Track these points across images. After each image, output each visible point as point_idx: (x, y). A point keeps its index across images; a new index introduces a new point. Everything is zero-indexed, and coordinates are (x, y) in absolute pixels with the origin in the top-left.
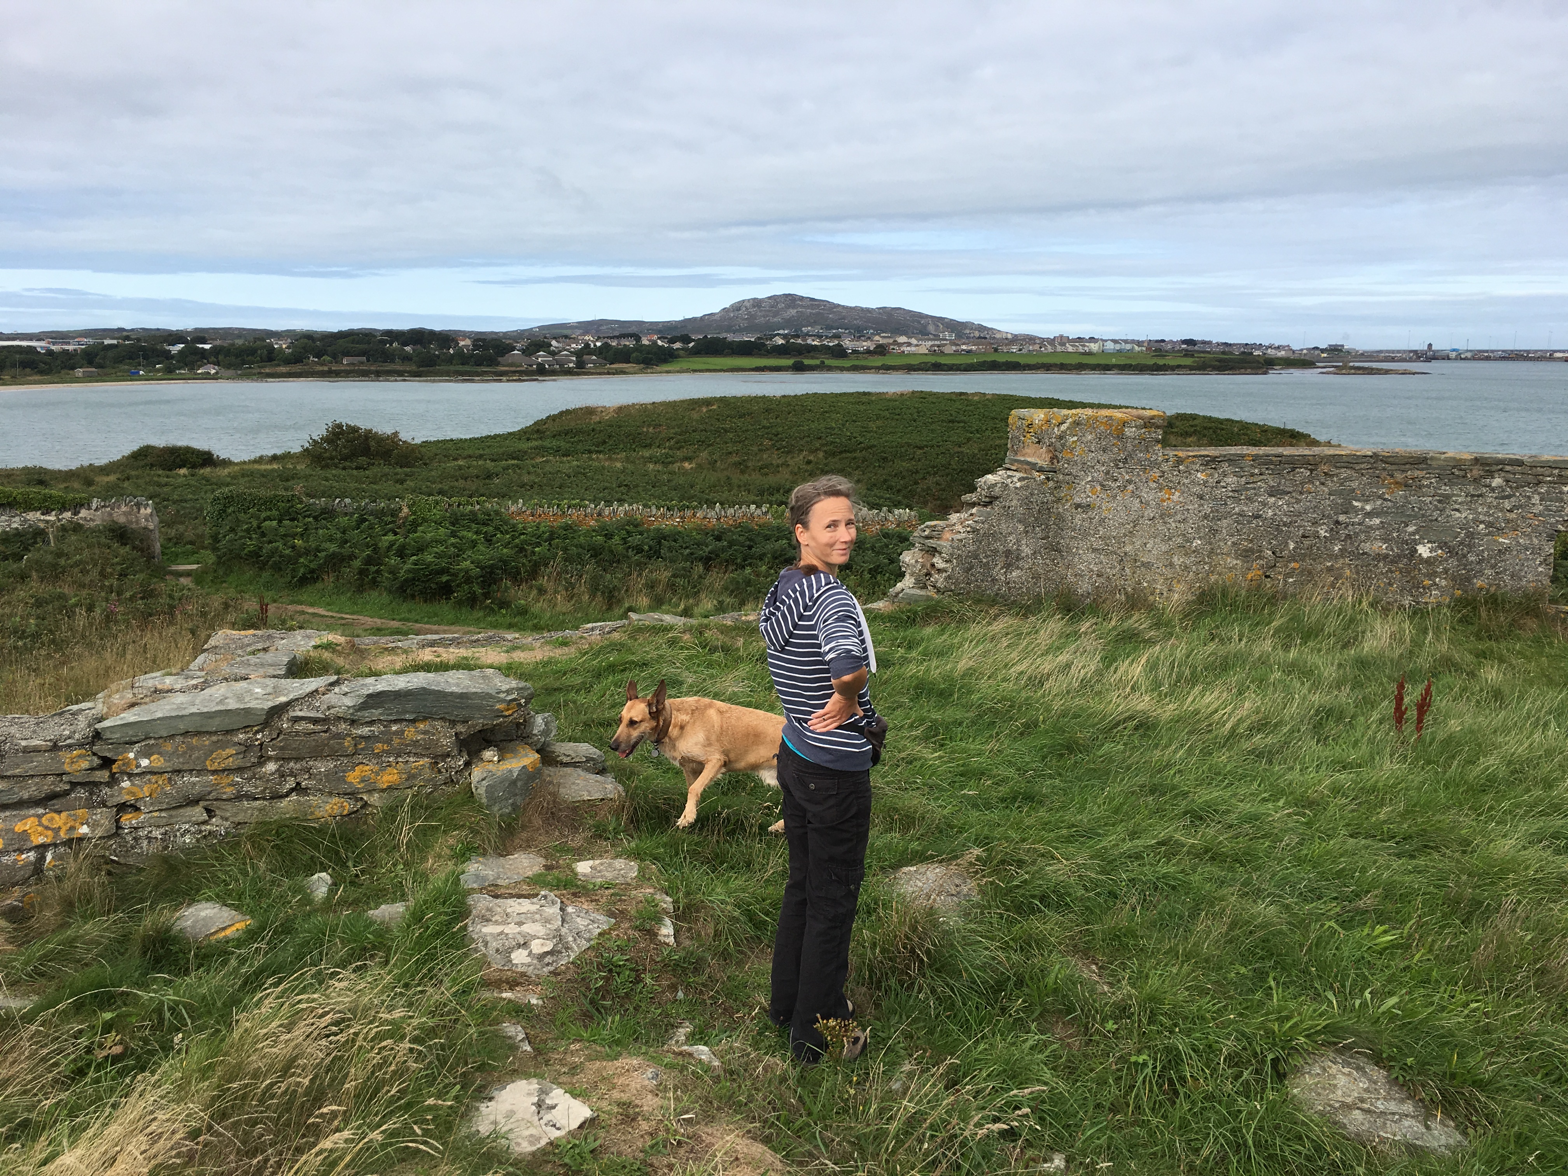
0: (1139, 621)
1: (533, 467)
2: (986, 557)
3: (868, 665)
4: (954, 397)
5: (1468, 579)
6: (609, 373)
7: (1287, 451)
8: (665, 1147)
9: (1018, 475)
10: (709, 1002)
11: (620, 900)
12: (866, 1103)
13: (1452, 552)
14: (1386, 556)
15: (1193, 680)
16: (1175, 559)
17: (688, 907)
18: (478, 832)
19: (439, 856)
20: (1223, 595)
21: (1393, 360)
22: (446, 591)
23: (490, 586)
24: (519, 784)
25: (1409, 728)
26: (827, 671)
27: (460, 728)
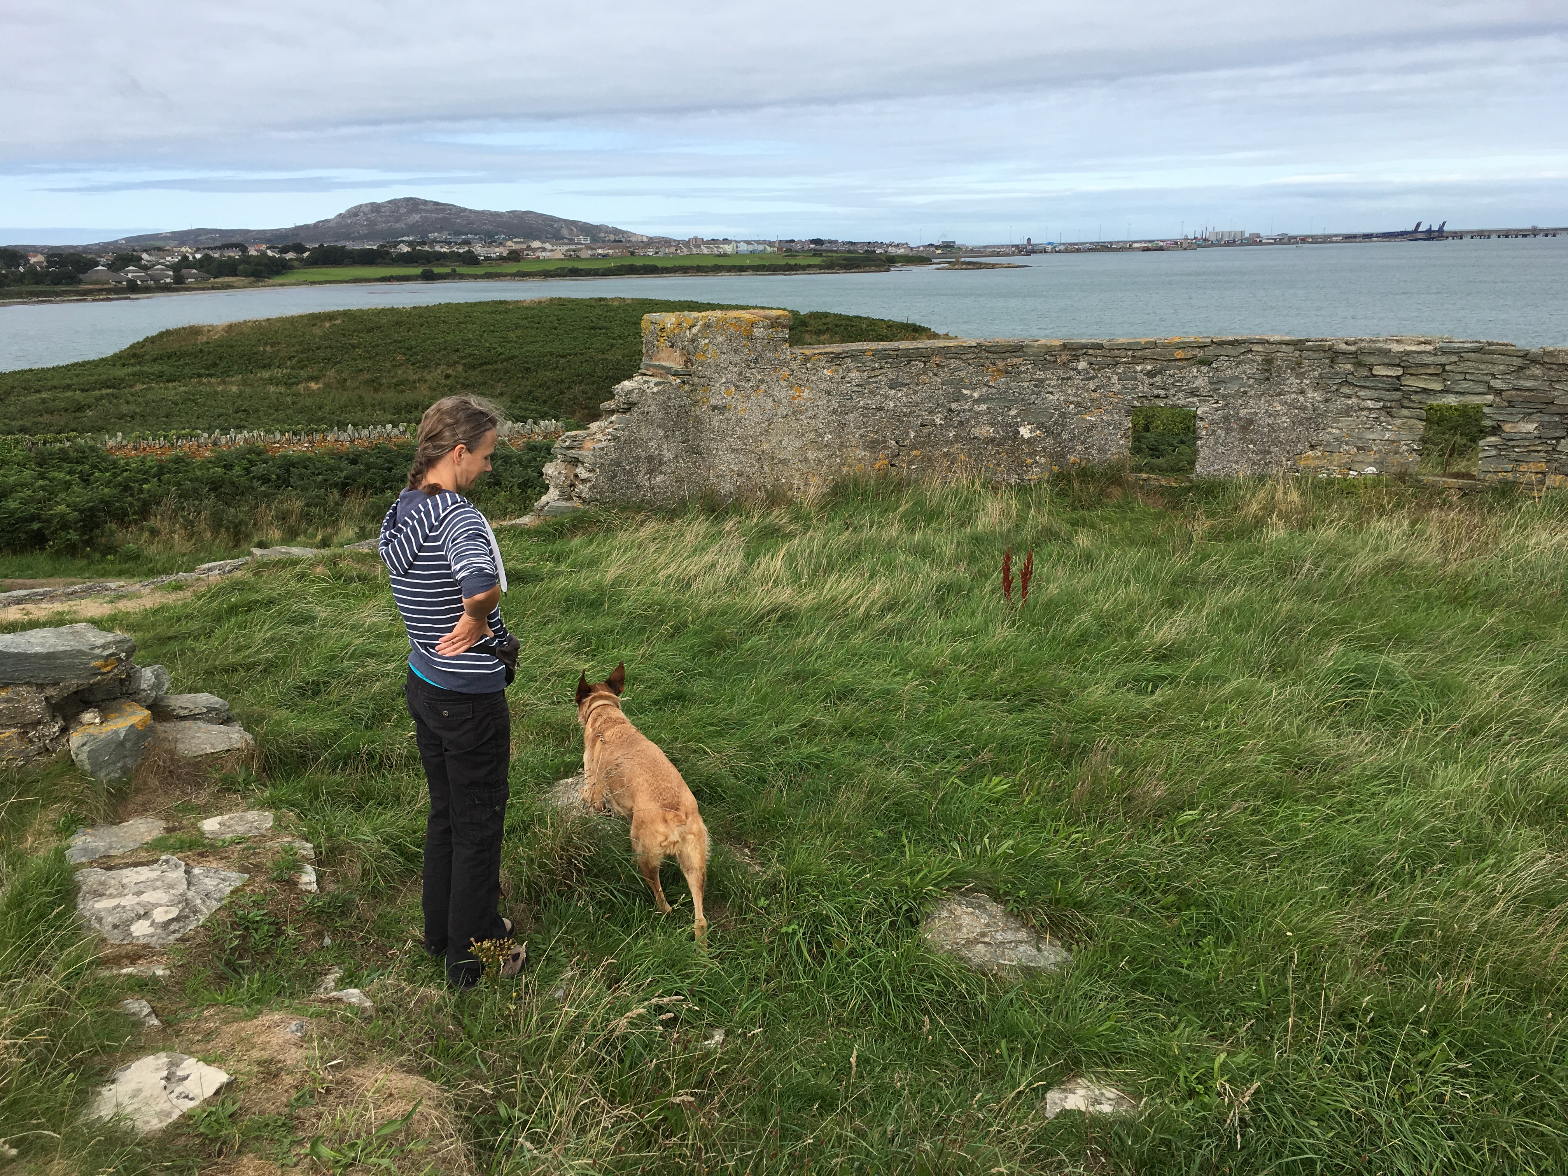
0: (779, 516)
1: (132, 395)
2: (629, 464)
3: (499, 585)
4: (593, 303)
5: (1063, 455)
6: (213, 288)
7: (903, 345)
8: (312, 1097)
9: (654, 380)
10: (359, 943)
11: (254, 854)
12: (528, 1016)
13: (1048, 432)
14: (993, 439)
15: (830, 568)
16: (809, 454)
17: (332, 850)
18: (83, 802)
19: (40, 833)
20: (855, 485)
21: (998, 254)
22: (38, 540)
23: (91, 530)
24: (128, 745)
25: (1016, 595)
26: (459, 592)
27: (51, 692)
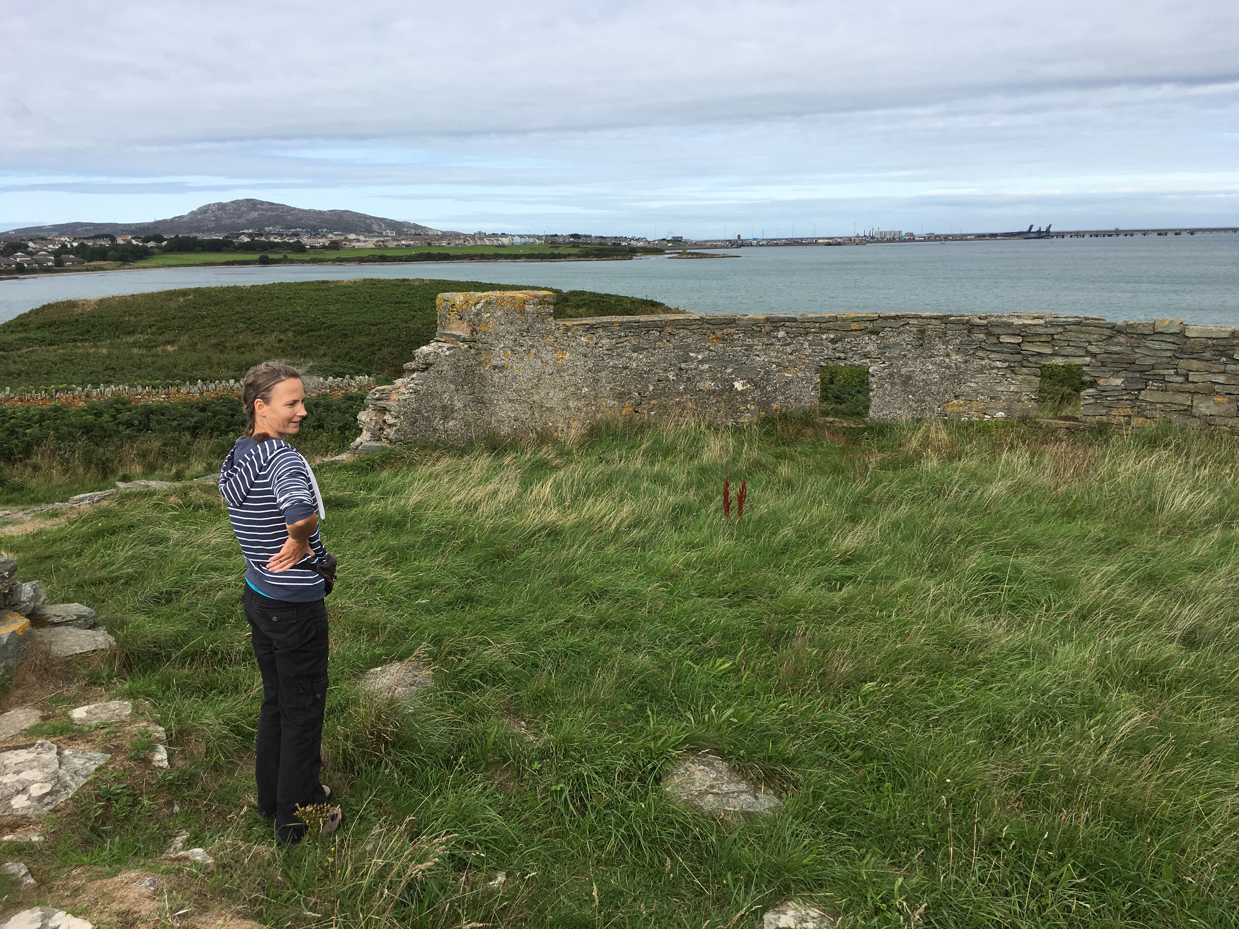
0: (547, 453)
1: (19, 357)
2: (427, 412)
3: (318, 513)
4: (398, 283)
5: (768, 404)
6: (87, 270)
7: (643, 318)
9: (447, 345)
10: (203, 810)
11: (115, 737)
12: (343, 866)
13: (756, 385)
14: (714, 391)
15: (587, 494)
16: (570, 403)
17: (180, 732)
20: (607, 428)
21: (716, 247)
24: (10, 648)
25: (733, 514)
26: (283, 520)
